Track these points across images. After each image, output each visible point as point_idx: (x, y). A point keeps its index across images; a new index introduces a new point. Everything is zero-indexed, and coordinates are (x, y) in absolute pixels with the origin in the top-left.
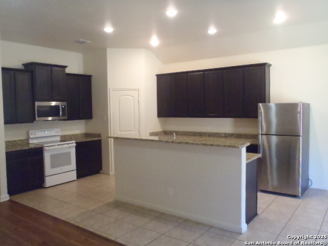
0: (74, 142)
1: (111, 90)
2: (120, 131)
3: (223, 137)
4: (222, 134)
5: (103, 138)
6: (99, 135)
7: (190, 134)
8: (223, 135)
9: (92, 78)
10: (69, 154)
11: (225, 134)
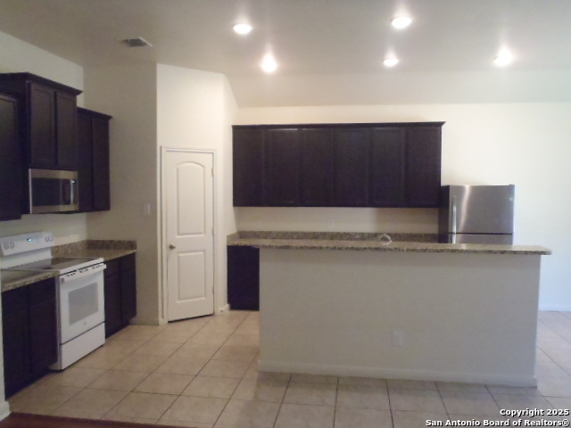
0: (102, 260)
1: (163, 150)
2: (179, 234)
3: (357, 239)
4: (356, 234)
5: (140, 250)
6: (132, 245)
7: (295, 236)
8: (358, 237)
9: (110, 122)
10: (93, 287)
11: (362, 234)
